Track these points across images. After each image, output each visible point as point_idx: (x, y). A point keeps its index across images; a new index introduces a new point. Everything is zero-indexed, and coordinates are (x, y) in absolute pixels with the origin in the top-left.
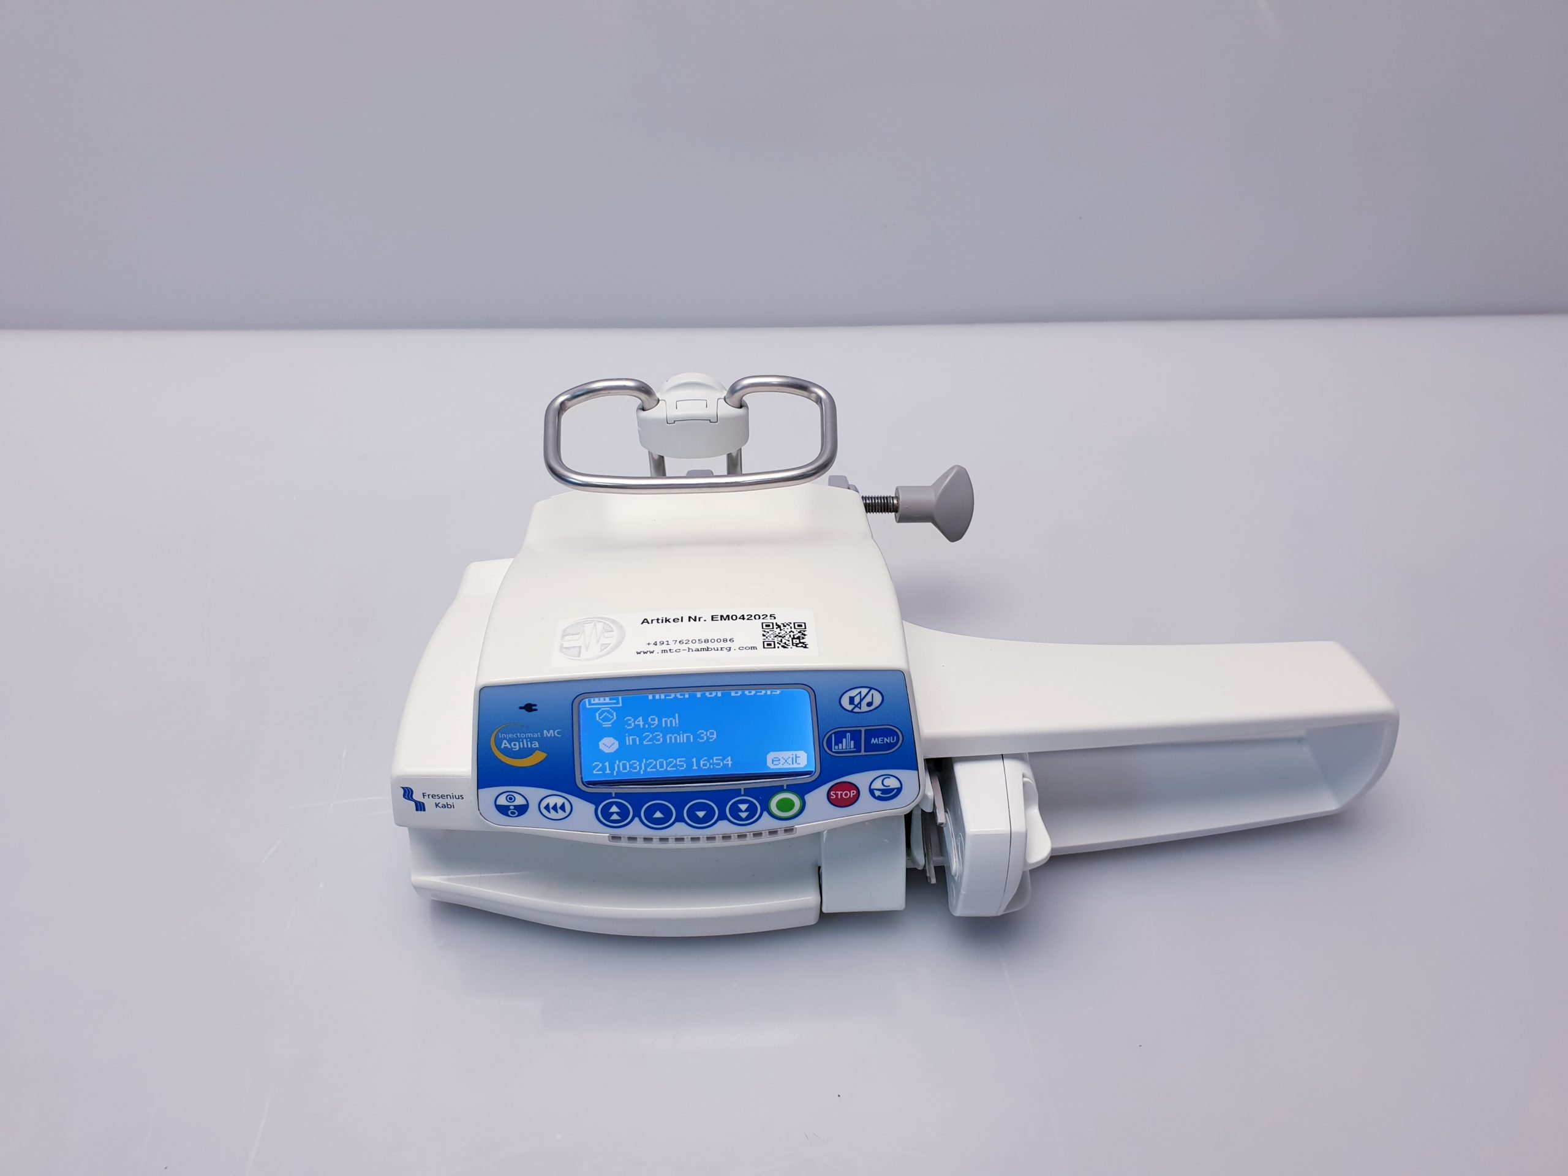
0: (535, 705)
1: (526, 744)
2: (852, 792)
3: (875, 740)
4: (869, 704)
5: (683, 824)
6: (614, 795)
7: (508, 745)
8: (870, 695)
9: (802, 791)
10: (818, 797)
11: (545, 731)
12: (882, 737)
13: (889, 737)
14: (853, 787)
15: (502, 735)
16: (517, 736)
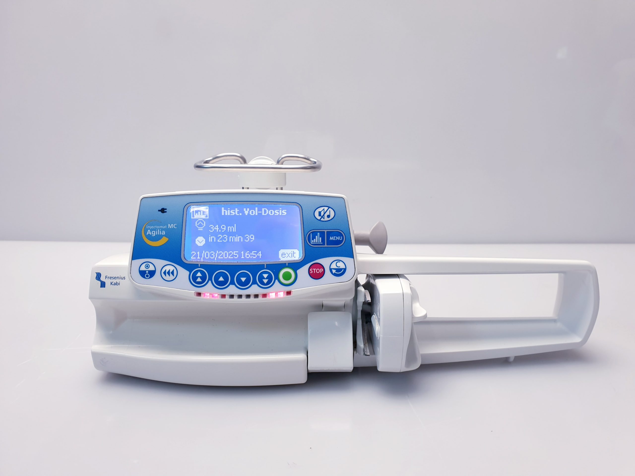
0: (166, 209)
1: (159, 232)
2: (321, 269)
3: (332, 237)
4: (329, 216)
5: (234, 286)
6: (199, 266)
7: (150, 233)
8: (328, 212)
10: (304, 271)
11: (169, 225)
12: (335, 237)
13: (338, 237)
14: (321, 266)
15: (148, 227)
16: (155, 227)
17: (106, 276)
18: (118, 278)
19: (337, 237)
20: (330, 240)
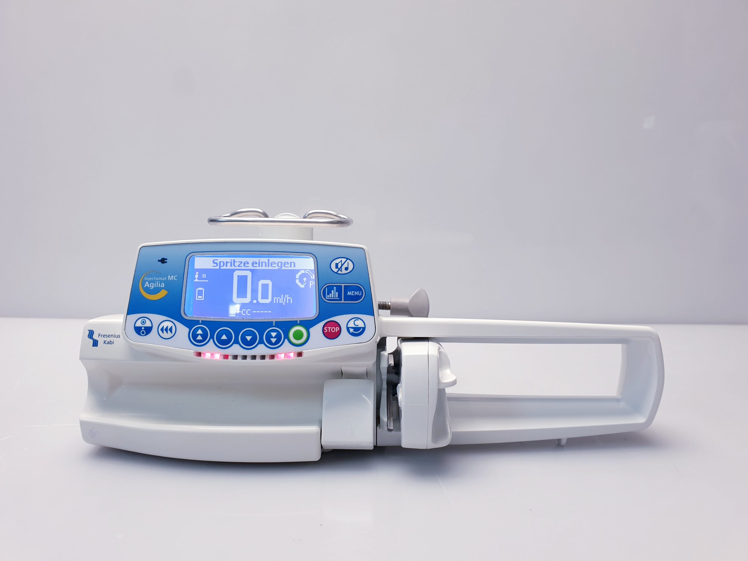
0: (166, 259)
1: (158, 285)
2: (337, 328)
3: (349, 292)
4: (346, 269)
5: (238, 345)
6: (200, 322)
7: (148, 285)
8: (346, 263)
9: (308, 324)
10: (317, 330)
11: (169, 276)
12: (354, 292)
13: (357, 292)
14: (337, 324)
15: (146, 278)
16: (154, 279)
17: (99, 334)
18: (112, 336)
19: (355, 292)
20: (348, 295)
